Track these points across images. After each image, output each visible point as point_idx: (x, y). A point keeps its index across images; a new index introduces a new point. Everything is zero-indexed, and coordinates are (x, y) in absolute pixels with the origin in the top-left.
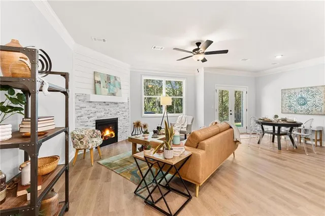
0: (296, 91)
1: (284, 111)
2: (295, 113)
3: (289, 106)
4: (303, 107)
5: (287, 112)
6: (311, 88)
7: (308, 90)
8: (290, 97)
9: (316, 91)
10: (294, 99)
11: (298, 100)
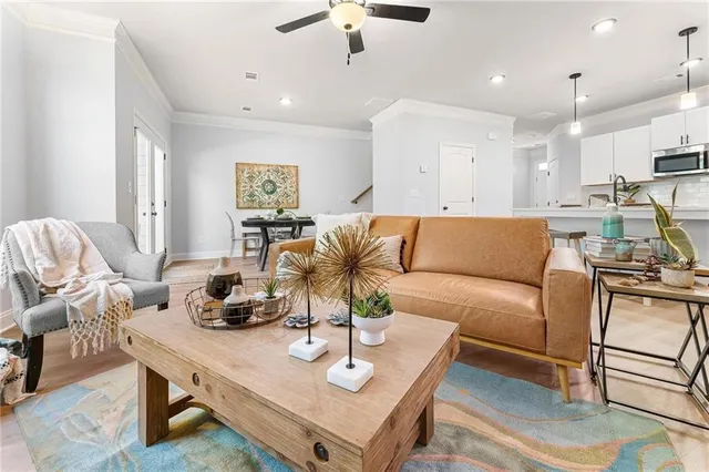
0: (261, 169)
1: (241, 205)
2: (260, 207)
3: (250, 196)
4: (272, 196)
5: (246, 205)
6: (282, 167)
7: (279, 169)
8: (251, 178)
9: (288, 173)
10: (258, 182)
11: (263, 185)
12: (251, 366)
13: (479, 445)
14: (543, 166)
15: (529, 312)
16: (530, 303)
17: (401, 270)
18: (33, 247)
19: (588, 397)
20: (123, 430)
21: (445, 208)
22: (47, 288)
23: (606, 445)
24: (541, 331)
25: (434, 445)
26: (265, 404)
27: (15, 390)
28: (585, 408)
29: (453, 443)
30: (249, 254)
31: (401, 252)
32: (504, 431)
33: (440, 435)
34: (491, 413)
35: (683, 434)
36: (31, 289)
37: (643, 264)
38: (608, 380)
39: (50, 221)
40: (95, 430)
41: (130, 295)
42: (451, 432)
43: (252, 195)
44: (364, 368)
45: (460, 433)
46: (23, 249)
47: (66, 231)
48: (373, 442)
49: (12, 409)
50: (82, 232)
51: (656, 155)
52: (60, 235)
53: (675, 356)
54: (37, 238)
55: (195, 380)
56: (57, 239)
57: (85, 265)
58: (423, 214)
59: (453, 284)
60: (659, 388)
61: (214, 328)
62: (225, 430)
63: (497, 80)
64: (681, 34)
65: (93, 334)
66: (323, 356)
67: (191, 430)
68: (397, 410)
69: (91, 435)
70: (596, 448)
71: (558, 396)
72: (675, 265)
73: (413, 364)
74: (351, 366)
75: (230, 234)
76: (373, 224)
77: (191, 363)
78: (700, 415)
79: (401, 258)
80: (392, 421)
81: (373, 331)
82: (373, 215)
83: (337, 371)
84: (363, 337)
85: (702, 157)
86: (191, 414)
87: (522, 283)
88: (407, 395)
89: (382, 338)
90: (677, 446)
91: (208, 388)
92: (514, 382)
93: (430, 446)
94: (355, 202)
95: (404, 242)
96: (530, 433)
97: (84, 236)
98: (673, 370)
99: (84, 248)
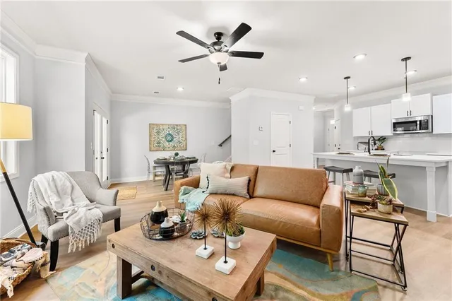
0: (164, 127)
1: (152, 149)
2: (164, 150)
3: (158, 143)
4: (171, 143)
5: (155, 149)
6: (177, 125)
7: (174, 127)
8: (158, 133)
9: (180, 129)
10: (162, 135)
11: (166, 136)
12: (179, 262)
13: (286, 295)
14: (332, 122)
15: (313, 226)
16: (314, 220)
17: (248, 197)
18: (48, 189)
19: (343, 268)
20: (108, 291)
21: (274, 151)
22: (58, 213)
23: (347, 293)
24: (319, 235)
25: (264, 294)
26: (189, 281)
27: (46, 270)
28: (340, 274)
29: (273, 294)
30: (157, 178)
31: (248, 186)
32: (299, 287)
33: (268, 290)
34: (293, 277)
35: (385, 287)
36: (52, 215)
37: (370, 199)
38: (352, 257)
39: (54, 173)
40: (93, 291)
41: (101, 215)
42: (273, 288)
43: (159, 143)
44: (232, 262)
45: (277, 288)
46: (43, 191)
47: (63, 179)
48: (237, 297)
49: (46, 280)
50: (71, 178)
51: (394, 121)
52: (61, 180)
53: (390, 244)
54: (49, 184)
55: (153, 268)
56: (59, 184)
57: (74, 197)
58: (260, 164)
59: (276, 207)
60: (379, 262)
61: (156, 240)
62: (160, 290)
63: (303, 80)
64: (403, 60)
65: (80, 240)
66: (212, 255)
67: (142, 290)
68: (247, 282)
69: (92, 294)
70: (342, 295)
71: (328, 268)
72: (384, 202)
73: (254, 258)
74: (226, 262)
75: (147, 168)
76: (232, 169)
77: (150, 260)
78: (396, 277)
79: (248, 190)
80: (244, 288)
81: (235, 242)
82: (232, 164)
83: (220, 264)
84: (230, 245)
85: (418, 123)
86: (142, 281)
87: (312, 206)
88: (251, 276)
89: (239, 245)
90: (381, 293)
91: (160, 272)
92: (306, 260)
93: (262, 296)
94: (221, 145)
95: (250, 180)
96: (312, 288)
97: (72, 180)
98: (388, 252)
99: (73, 188)
